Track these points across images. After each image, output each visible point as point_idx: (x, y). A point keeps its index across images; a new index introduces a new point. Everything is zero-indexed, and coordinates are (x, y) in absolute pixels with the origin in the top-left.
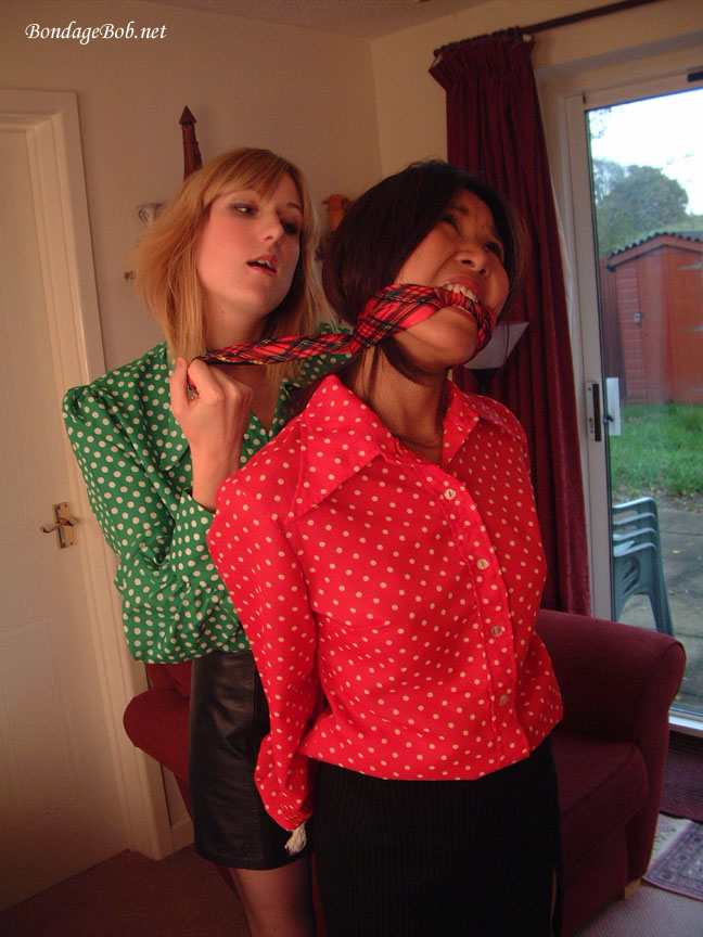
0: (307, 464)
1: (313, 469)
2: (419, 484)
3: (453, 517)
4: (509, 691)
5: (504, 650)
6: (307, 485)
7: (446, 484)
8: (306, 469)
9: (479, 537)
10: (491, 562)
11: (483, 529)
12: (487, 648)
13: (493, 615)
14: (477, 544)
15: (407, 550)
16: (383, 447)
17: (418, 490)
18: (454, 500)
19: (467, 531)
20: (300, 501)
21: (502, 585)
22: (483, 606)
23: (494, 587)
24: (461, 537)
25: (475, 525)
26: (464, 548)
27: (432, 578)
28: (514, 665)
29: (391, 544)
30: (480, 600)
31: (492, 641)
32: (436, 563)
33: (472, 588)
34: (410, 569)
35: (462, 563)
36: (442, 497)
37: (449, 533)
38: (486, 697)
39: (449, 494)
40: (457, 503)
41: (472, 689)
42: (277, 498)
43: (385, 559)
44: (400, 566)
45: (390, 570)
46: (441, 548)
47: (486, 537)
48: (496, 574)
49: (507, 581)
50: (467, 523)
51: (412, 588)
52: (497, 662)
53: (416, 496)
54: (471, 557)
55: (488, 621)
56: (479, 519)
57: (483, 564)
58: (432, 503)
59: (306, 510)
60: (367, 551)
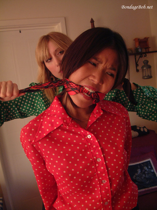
0: (42, 125)
1: (43, 127)
2: (79, 133)
3: (89, 144)
4: (109, 201)
5: (107, 188)
6: (40, 132)
7: (88, 133)
8: (41, 127)
9: (98, 151)
10: (102, 159)
11: (100, 148)
12: (100, 187)
13: (102, 176)
14: (97, 153)
15: (72, 154)
16: (65, 121)
17: (78, 135)
18: (90, 138)
19: (94, 149)
20: (37, 137)
21: (105, 167)
22: (98, 174)
23: (102, 168)
24: (92, 151)
25: (97, 147)
26: (93, 154)
27: (79, 164)
28: (110, 193)
29: (66, 151)
30: (97, 171)
31: (102, 185)
32: (82, 158)
33: (94, 168)
34: (72, 160)
35: (91, 159)
36: (86, 137)
37: (87, 149)
38: (100, 202)
39: (89, 136)
40: (92, 139)
41: (95, 199)
42: (31, 135)
43: (63, 156)
44: (68, 159)
45: (64, 160)
46: (85, 154)
47: (101, 151)
48: (103, 164)
49: (107, 166)
50: (94, 146)
51: (72, 166)
52: (103, 192)
53: (77, 137)
54: (95, 158)
55: (101, 178)
56: (98, 145)
57: (99, 160)
58: (83, 139)
59: (38, 140)
60: (58, 153)
